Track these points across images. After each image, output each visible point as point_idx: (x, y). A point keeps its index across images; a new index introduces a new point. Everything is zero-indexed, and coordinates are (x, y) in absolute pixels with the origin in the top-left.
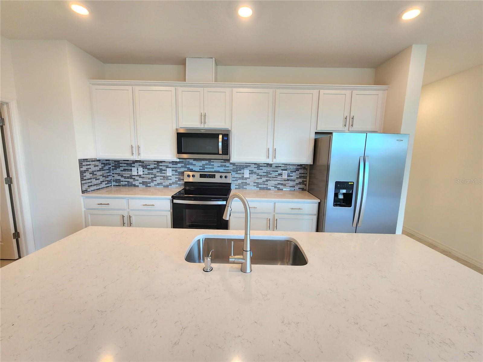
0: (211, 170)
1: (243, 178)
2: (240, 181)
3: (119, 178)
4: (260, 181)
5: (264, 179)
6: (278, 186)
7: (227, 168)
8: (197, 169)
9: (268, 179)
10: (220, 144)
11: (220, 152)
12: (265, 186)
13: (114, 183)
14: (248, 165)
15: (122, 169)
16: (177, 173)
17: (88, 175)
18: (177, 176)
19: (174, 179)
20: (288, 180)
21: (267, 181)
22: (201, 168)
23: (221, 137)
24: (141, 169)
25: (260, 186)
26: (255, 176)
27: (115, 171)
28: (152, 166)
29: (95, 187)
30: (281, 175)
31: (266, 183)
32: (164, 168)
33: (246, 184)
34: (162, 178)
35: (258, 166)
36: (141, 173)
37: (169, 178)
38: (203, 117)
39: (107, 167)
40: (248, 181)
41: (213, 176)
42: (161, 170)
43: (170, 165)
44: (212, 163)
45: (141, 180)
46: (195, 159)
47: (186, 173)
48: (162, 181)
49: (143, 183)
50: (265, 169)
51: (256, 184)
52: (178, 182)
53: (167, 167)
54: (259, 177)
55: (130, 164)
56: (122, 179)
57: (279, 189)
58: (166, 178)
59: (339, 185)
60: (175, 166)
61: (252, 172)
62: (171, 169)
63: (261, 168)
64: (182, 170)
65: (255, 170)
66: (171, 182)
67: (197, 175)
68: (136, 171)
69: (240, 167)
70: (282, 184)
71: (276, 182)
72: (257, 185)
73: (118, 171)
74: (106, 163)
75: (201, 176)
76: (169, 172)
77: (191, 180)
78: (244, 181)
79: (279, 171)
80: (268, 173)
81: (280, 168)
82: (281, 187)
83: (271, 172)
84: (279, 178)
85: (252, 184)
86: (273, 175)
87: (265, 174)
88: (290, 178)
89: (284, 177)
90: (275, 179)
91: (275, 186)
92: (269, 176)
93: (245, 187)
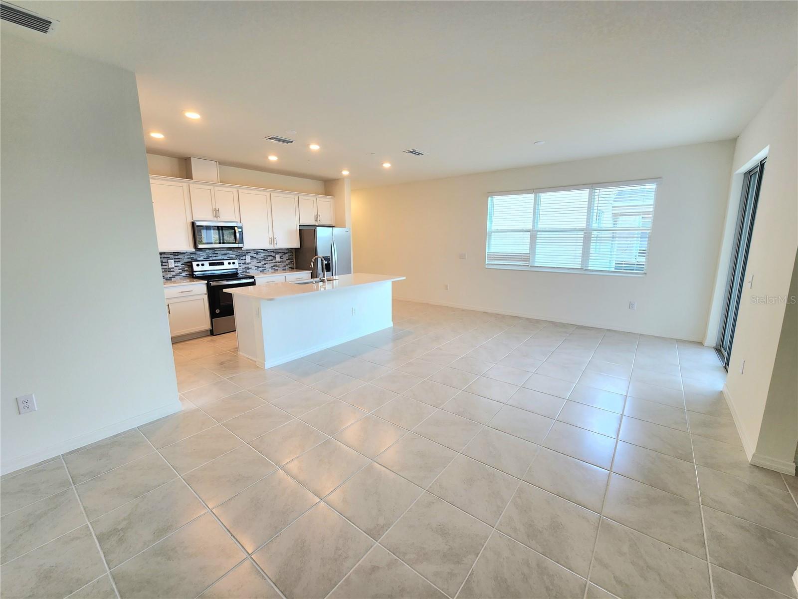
1: (245, 263)
2: (243, 266)
4: (260, 264)
5: (263, 263)
6: (274, 268)
7: (230, 256)
9: (266, 262)
12: (264, 268)
14: (249, 251)
16: (180, 264)
18: (181, 267)
19: (176, 270)
20: (281, 262)
21: (265, 264)
22: (206, 257)
25: (259, 269)
26: (255, 261)
30: (275, 258)
31: (265, 266)
33: (249, 268)
34: (163, 270)
35: (257, 252)
37: (172, 270)
40: (250, 265)
41: (222, 264)
44: (216, 252)
47: (195, 263)
51: (256, 268)
52: (181, 273)
53: (168, 258)
54: (258, 261)
57: (275, 270)
58: (167, 270)
60: (177, 257)
61: (252, 258)
62: (173, 260)
63: (259, 254)
65: (255, 255)
66: (173, 273)
69: (242, 254)
70: (276, 266)
71: (272, 265)
75: (211, 264)
76: (171, 264)
78: (247, 266)
79: (273, 255)
80: (265, 257)
81: (273, 252)
82: (276, 268)
83: (268, 257)
84: (274, 261)
85: (253, 267)
86: (269, 259)
87: (263, 258)
88: (281, 260)
89: (277, 260)
90: (271, 262)
91: (272, 268)
92: (266, 260)
93: (248, 271)
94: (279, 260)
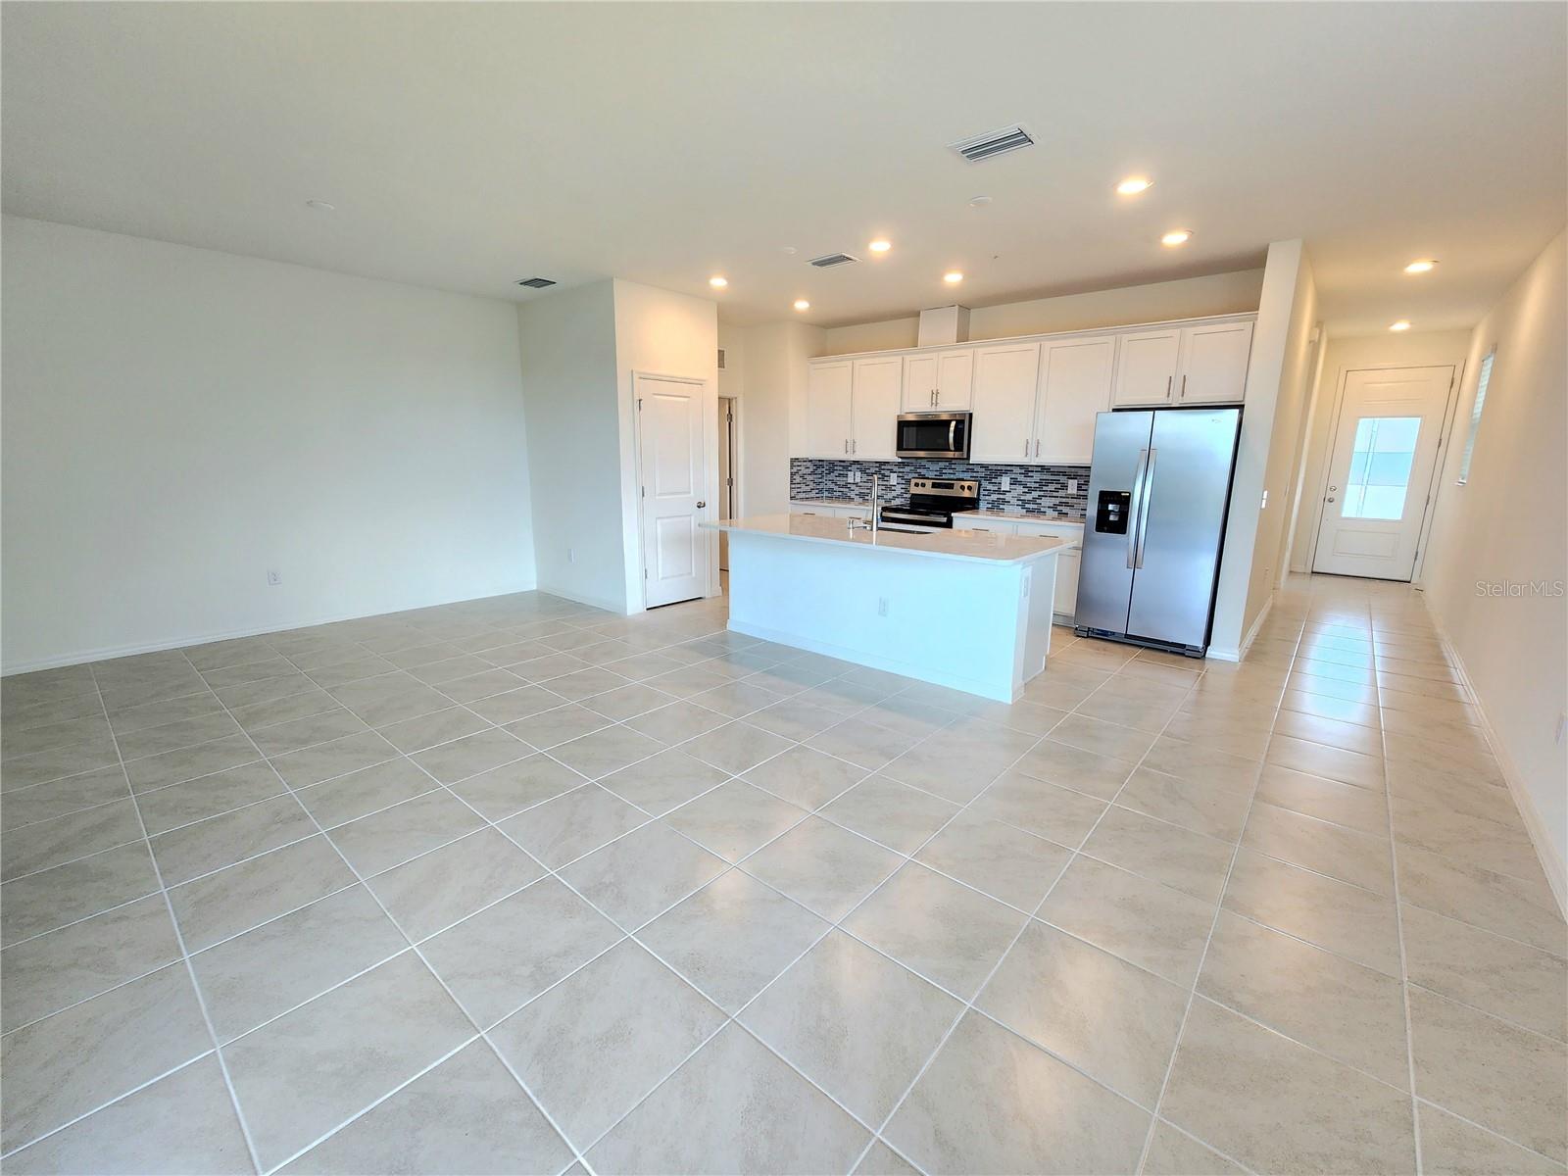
0: (952, 476)
1: (999, 491)
2: (994, 497)
3: (832, 486)
4: (1029, 497)
5: (1035, 494)
6: (1059, 508)
7: (975, 474)
8: (931, 475)
9: (1042, 493)
10: (951, 435)
11: (952, 448)
12: (1035, 506)
13: (826, 494)
14: (1009, 468)
15: (836, 473)
16: (903, 482)
17: (797, 477)
18: (903, 486)
19: (899, 490)
20: (1078, 497)
21: (1040, 497)
22: (938, 473)
23: (953, 424)
24: (858, 474)
25: (1027, 506)
26: (1020, 489)
27: (830, 477)
28: (873, 470)
29: (803, 495)
30: (1065, 487)
31: (1038, 501)
32: (887, 473)
33: (1004, 502)
34: (883, 487)
35: (1026, 470)
36: (858, 480)
37: (893, 488)
38: (935, 394)
39: (819, 471)
40: (1007, 497)
41: (951, 486)
42: (884, 475)
43: (896, 469)
44: (953, 466)
45: (857, 490)
46: (931, 460)
47: (913, 481)
48: (884, 492)
49: (862, 495)
50: (1037, 477)
51: (1020, 503)
52: (905, 495)
53: (892, 471)
54: (1026, 490)
55: (846, 466)
56: (836, 488)
57: (1061, 513)
58: (889, 488)
59: (1106, 497)
60: (901, 470)
61: (1014, 482)
62: (896, 474)
63: (1030, 474)
64: (910, 476)
65: (1021, 478)
66: (894, 494)
67: (929, 483)
68: (855, 477)
69: (994, 472)
70: (1067, 504)
71: (1057, 501)
72: (1023, 503)
73: (832, 476)
74: (819, 464)
75: (934, 486)
76: (894, 479)
77: (919, 491)
78: (1001, 496)
79: (1063, 479)
80: (1042, 484)
81: (1064, 474)
82: (1065, 510)
83: (1048, 482)
84: (1061, 493)
85: (1014, 501)
86: (1052, 487)
87: (1037, 485)
88: (1081, 493)
89: (1070, 491)
90: (1055, 494)
91: (1054, 507)
92: (1044, 488)
93: (1001, 506)
94: (1075, 492)
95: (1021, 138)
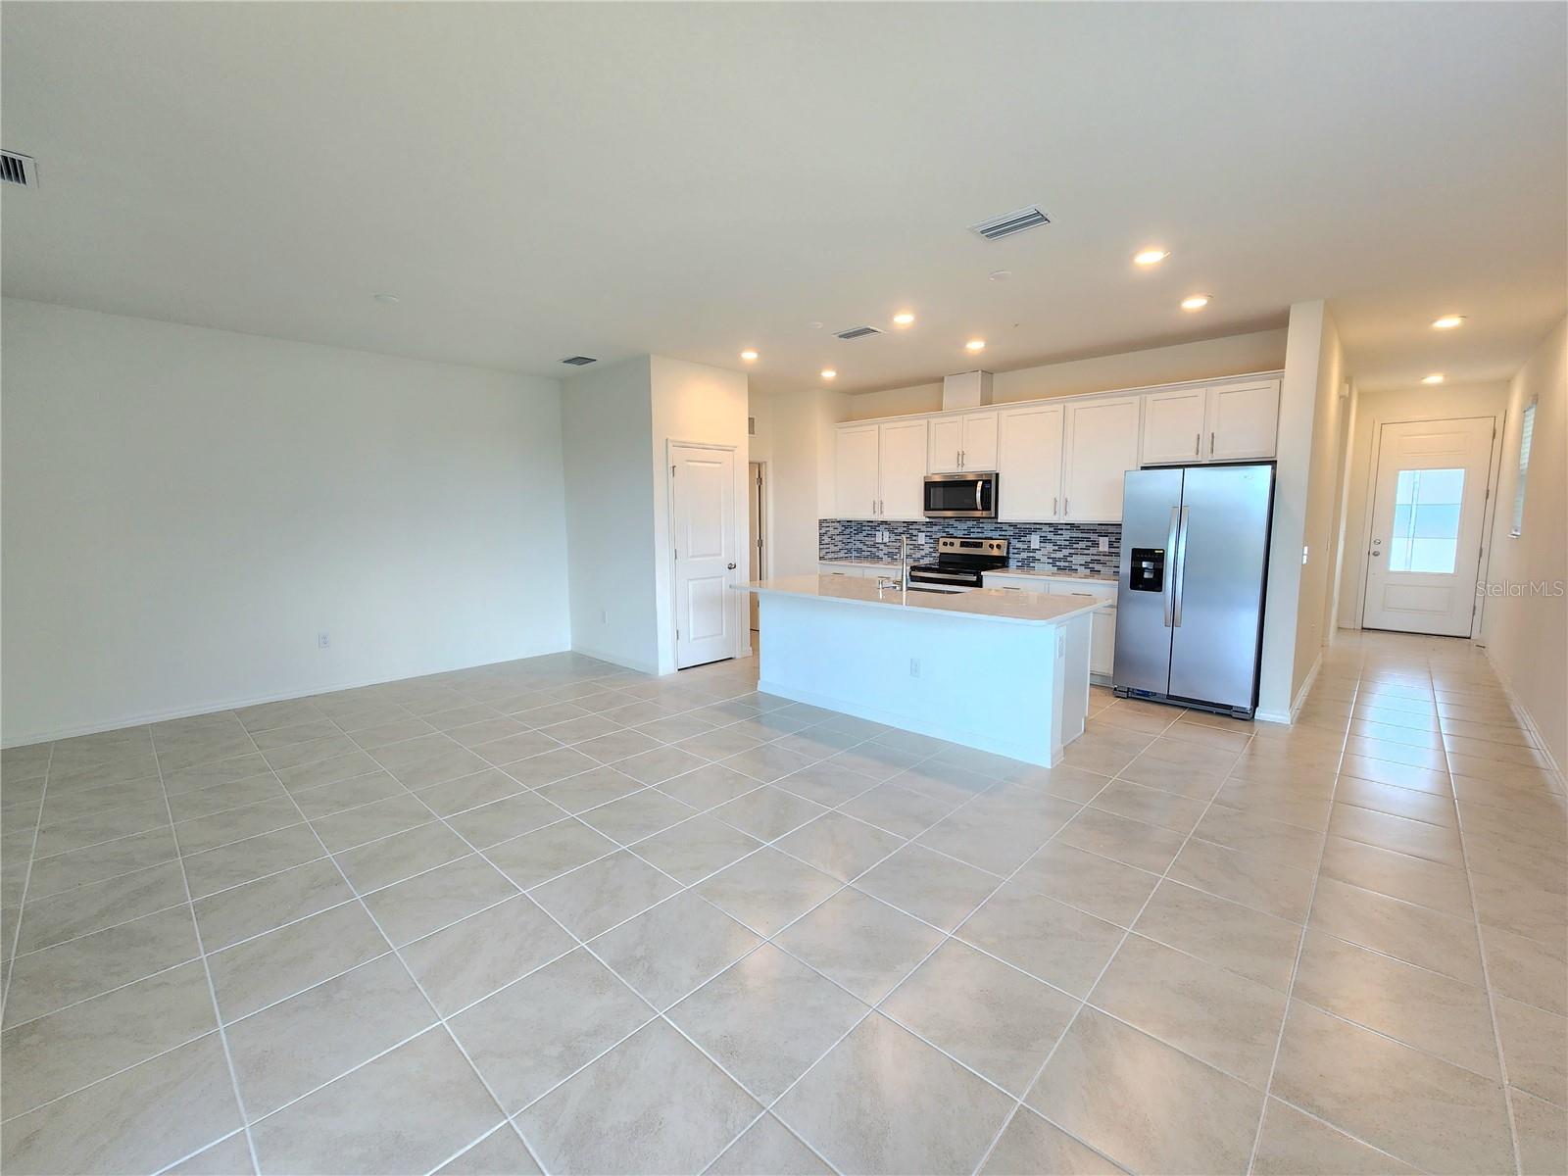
0: (980, 535)
1: (1028, 550)
2: (1024, 555)
3: (861, 546)
4: (1059, 555)
5: (1066, 552)
6: (1091, 565)
7: (1003, 533)
8: (960, 534)
9: (1073, 551)
10: (978, 495)
11: (980, 507)
12: (1067, 564)
13: (854, 554)
14: (1038, 526)
15: (865, 533)
16: (932, 541)
17: (825, 538)
18: (932, 545)
19: (927, 549)
20: (1110, 554)
21: (1071, 555)
22: (966, 532)
23: (980, 484)
24: (887, 534)
25: (1058, 563)
26: (1050, 547)
27: (858, 537)
28: (900, 530)
29: (830, 556)
30: (1096, 544)
31: (1069, 559)
32: (915, 533)
33: (1035, 560)
34: (912, 547)
35: (1056, 528)
36: (886, 540)
37: (921, 547)
38: (961, 456)
39: (848, 531)
40: (1038, 555)
41: (979, 545)
42: (912, 535)
43: (923, 528)
44: (981, 525)
45: (886, 550)
46: (958, 519)
47: (942, 541)
48: (912, 551)
49: (889, 554)
50: (1067, 535)
51: (1051, 561)
52: (934, 555)
53: (920, 531)
54: (1056, 548)
55: (874, 526)
56: (864, 548)
57: (1093, 570)
58: (918, 547)
59: (1138, 555)
60: (929, 530)
61: (1044, 540)
62: (924, 534)
63: (1060, 532)
64: (939, 535)
65: (1050, 536)
66: (923, 553)
67: (957, 542)
68: (883, 537)
69: (1023, 530)
70: (1098, 562)
71: (1088, 558)
72: (1054, 561)
73: (860, 537)
74: (847, 524)
75: (963, 545)
76: (922, 539)
77: (948, 550)
78: (1031, 554)
79: (1093, 537)
80: (1073, 541)
81: (1094, 531)
82: (1097, 567)
83: (1078, 540)
84: (1093, 551)
85: (1044, 559)
86: (1082, 545)
87: (1067, 543)
88: (1113, 550)
89: (1101, 549)
90: (1086, 552)
91: (1086, 565)
92: (1075, 546)
93: (1032, 565)
94: (1106, 549)
95: (1038, 218)
